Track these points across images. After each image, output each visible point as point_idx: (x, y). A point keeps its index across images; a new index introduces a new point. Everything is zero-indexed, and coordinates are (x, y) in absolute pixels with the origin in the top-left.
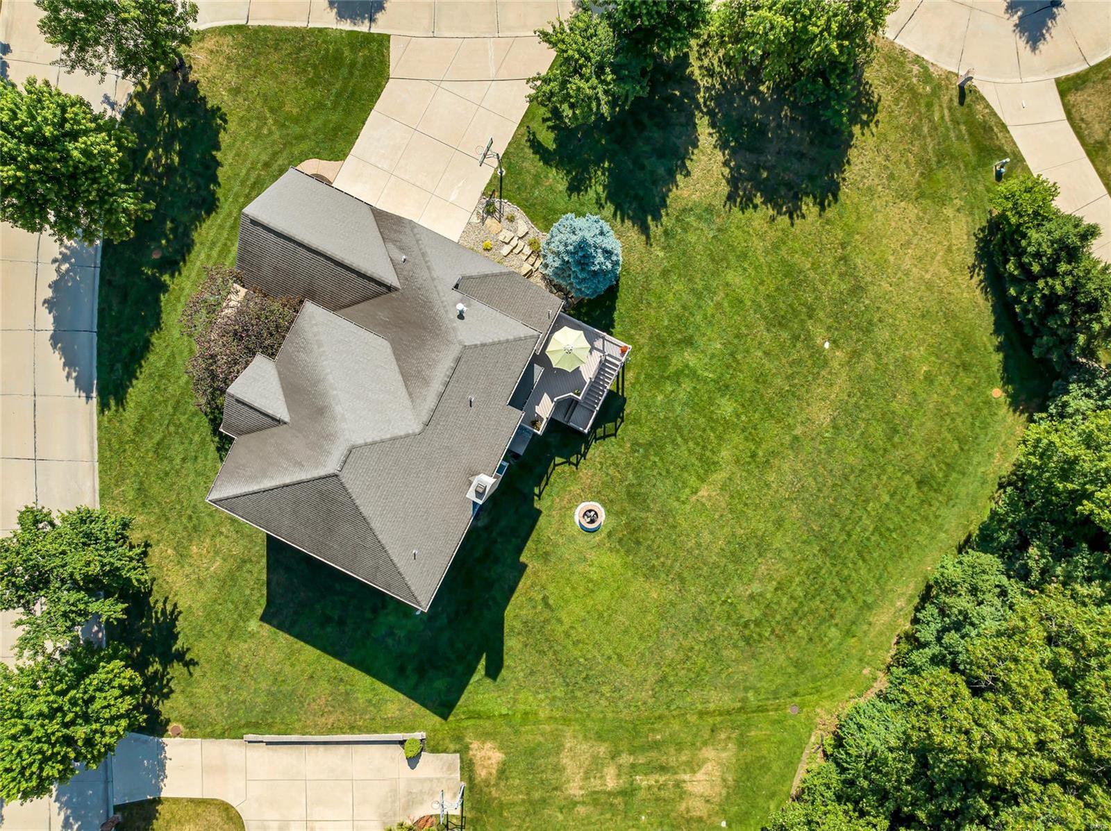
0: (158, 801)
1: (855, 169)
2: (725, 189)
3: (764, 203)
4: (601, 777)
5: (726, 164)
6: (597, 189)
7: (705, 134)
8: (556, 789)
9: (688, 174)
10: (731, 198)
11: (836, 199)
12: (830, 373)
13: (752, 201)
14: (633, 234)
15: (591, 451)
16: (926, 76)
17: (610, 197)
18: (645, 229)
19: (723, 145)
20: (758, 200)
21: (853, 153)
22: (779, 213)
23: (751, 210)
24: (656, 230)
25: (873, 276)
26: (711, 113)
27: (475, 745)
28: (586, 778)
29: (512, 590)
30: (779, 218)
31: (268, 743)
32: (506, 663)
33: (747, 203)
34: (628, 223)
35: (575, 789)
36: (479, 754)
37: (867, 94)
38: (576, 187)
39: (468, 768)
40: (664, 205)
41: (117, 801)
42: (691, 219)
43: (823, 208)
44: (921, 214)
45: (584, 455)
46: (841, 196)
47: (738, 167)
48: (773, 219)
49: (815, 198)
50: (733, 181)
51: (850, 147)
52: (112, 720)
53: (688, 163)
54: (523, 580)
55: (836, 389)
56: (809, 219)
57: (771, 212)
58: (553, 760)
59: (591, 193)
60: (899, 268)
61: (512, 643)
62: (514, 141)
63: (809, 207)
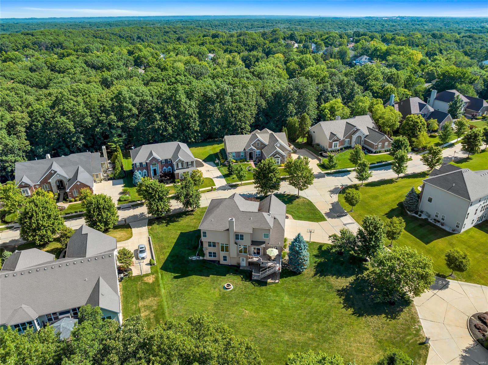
0: (131, 228)
1: (372, 319)
2: (340, 288)
3: (343, 299)
4: (145, 311)
5: (347, 286)
6: (318, 260)
7: (351, 279)
8: (141, 298)
9: (337, 278)
10: (338, 291)
11: (359, 316)
12: (303, 334)
13: (341, 296)
14: (313, 273)
15: (247, 282)
16: (418, 331)
17: (318, 263)
18: (315, 274)
19: (351, 284)
20: (343, 297)
21: (376, 317)
22: (343, 304)
23: (339, 297)
24: (317, 277)
25: (342, 335)
26: (358, 279)
27: (154, 276)
28: (144, 306)
29: (201, 276)
30: (342, 305)
31: (149, 241)
32: (179, 279)
33: (340, 295)
34: (315, 270)
35: (141, 303)
36: (151, 277)
37: (397, 315)
38: (316, 256)
39: (147, 275)
40: (325, 276)
41: (130, 224)
42: (326, 284)
43: (353, 314)
44: (373, 344)
45: (245, 281)
46: (360, 318)
47: (348, 290)
48: (340, 303)
49: (354, 311)
50: (343, 290)
51: (377, 315)
52: (157, 206)
53: (340, 277)
54: (204, 277)
55: (299, 338)
56: (347, 312)
57: (342, 302)
58: (151, 295)
59: (317, 260)
60: (350, 343)
61: (185, 279)
62: (318, 243)
63: (351, 311)
